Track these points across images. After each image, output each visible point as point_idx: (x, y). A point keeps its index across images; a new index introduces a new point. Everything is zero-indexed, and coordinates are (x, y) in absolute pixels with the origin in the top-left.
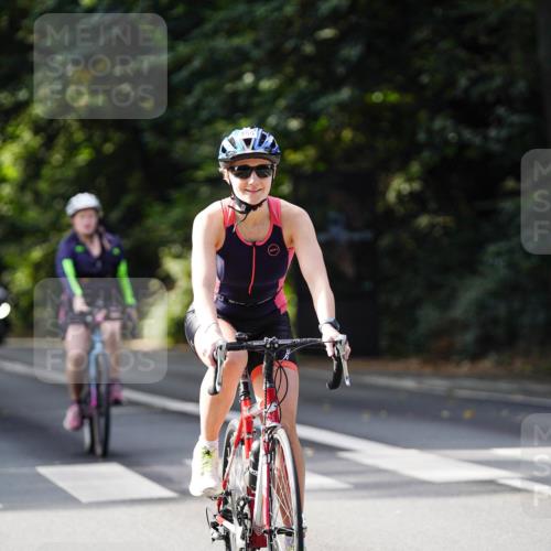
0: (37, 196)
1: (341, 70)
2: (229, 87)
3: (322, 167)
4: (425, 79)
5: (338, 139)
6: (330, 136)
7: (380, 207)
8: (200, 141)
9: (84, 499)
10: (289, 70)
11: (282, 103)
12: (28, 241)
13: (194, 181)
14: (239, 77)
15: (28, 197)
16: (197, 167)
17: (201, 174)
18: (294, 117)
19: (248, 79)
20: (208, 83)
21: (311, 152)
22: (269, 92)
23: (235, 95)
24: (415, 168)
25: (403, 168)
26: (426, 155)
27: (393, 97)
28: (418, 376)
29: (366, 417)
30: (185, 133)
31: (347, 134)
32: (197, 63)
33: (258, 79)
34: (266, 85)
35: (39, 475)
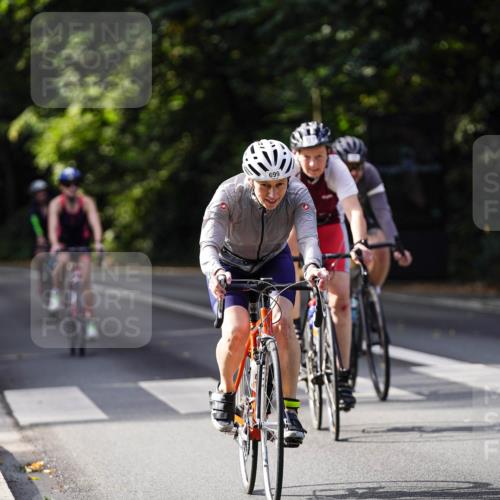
0: (137, 138)
1: (409, 23)
2: (308, 37)
3: (393, 109)
4: (486, 29)
5: (408, 83)
6: (401, 80)
7: (447, 145)
8: (282, 87)
9: (182, 411)
10: (363, 21)
11: (357, 52)
12: (128, 179)
13: (278, 122)
14: (318, 29)
15: (128, 139)
16: (281, 110)
17: (284, 116)
18: (368, 65)
19: (326, 30)
20: (290, 34)
21: (384, 95)
22: (345, 41)
23: (314, 44)
24: (479, 109)
25: (467, 110)
26: (488, 97)
27: (458, 46)
28: (484, 297)
29: (436, 335)
30: (269, 79)
31: (416, 79)
32: (279, 17)
33: (335, 30)
34: (341, 35)
35: (141, 389)
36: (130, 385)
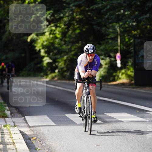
1: (147, 9)
2: (117, 13)
3: (142, 35)
5: (146, 28)
12: (63, 54)
16: (108, 35)
20: (111, 12)
21: (139, 31)
31: (148, 26)
34: (127, 13)
35: (66, 116)
36: (62, 115)
